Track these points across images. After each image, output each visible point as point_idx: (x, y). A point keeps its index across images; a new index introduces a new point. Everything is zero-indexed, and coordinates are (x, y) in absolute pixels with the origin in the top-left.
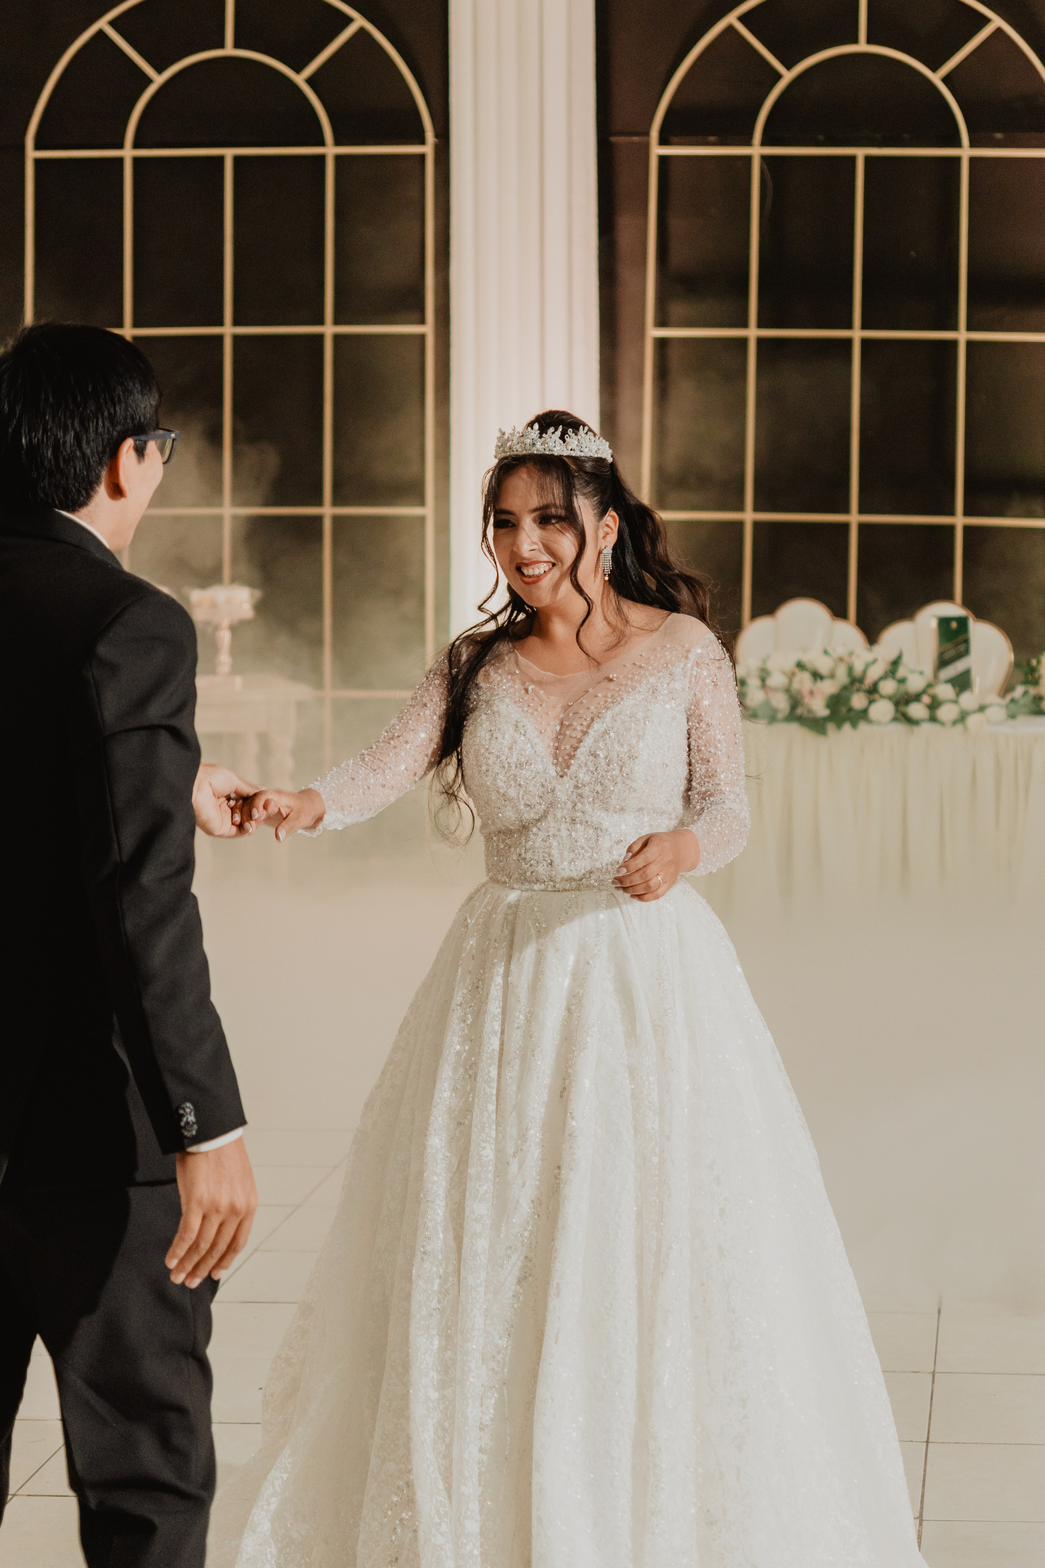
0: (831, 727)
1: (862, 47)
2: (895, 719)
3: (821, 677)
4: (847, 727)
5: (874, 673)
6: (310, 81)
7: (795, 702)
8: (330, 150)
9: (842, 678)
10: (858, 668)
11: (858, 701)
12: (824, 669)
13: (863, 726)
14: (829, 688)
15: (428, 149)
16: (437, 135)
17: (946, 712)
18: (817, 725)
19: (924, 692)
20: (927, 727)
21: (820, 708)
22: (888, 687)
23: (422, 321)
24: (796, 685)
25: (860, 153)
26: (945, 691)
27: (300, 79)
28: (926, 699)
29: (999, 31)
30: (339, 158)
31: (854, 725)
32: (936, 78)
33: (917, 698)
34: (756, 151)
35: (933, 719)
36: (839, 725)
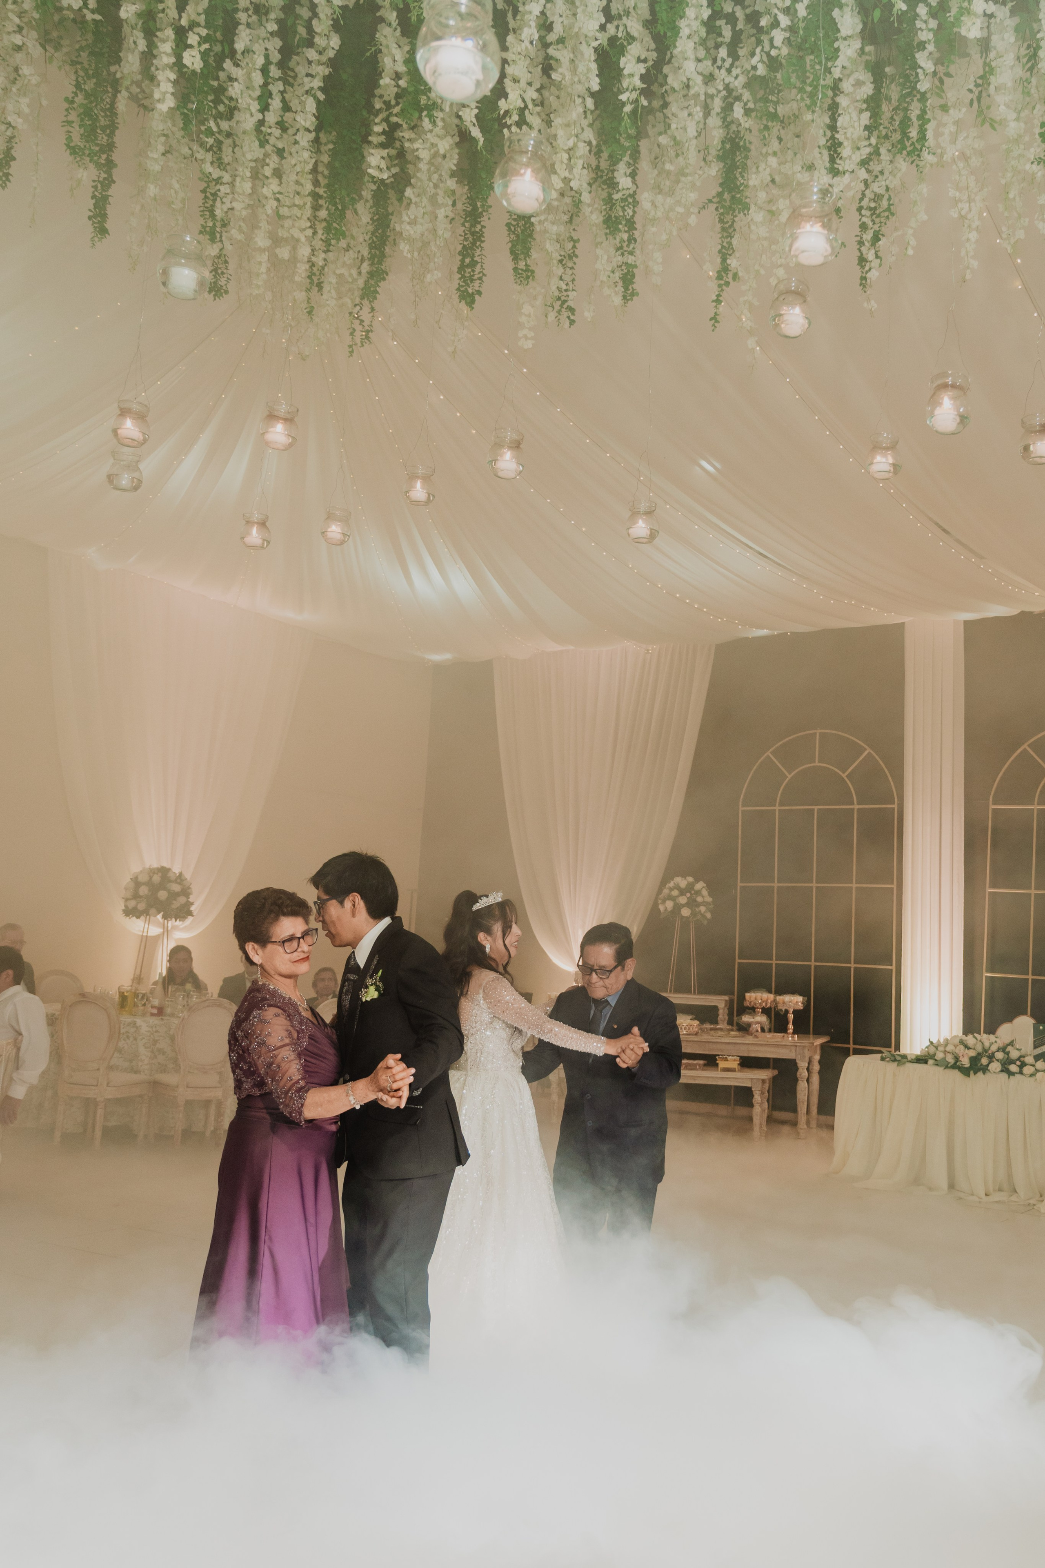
0: (972, 1072)
2: (1002, 1071)
3: (969, 1048)
4: (980, 1074)
5: (994, 1048)
6: (849, 776)
7: (957, 1059)
8: (856, 807)
9: (979, 1049)
10: (987, 1044)
11: (984, 1061)
12: (970, 1045)
13: (988, 1074)
14: (972, 1053)
15: (895, 806)
17: (1027, 1070)
18: (966, 1072)
19: (1017, 1060)
20: (1018, 1076)
21: (965, 1062)
22: (1000, 1055)
23: (891, 883)
24: (957, 1051)
26: (1029, 1060)
27: (844, 775)
28: (1018, 1063)
30: (860, 810)
31: (984, 1073)
33: (1013, 1062)
35: (1021, 1073)
36: (975, 1073)
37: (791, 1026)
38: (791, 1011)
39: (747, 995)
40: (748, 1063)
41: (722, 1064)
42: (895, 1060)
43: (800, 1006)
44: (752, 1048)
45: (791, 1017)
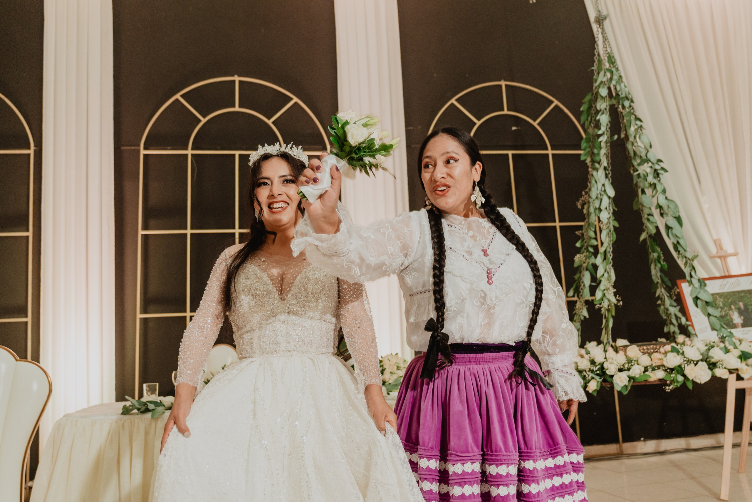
1: (237, 109)
15: (31, 152)
16: (35, 146)
23: (28, 231)
25: (236, 153)
29: (296, 102)
32: (268, 121)
34: (189, 152)
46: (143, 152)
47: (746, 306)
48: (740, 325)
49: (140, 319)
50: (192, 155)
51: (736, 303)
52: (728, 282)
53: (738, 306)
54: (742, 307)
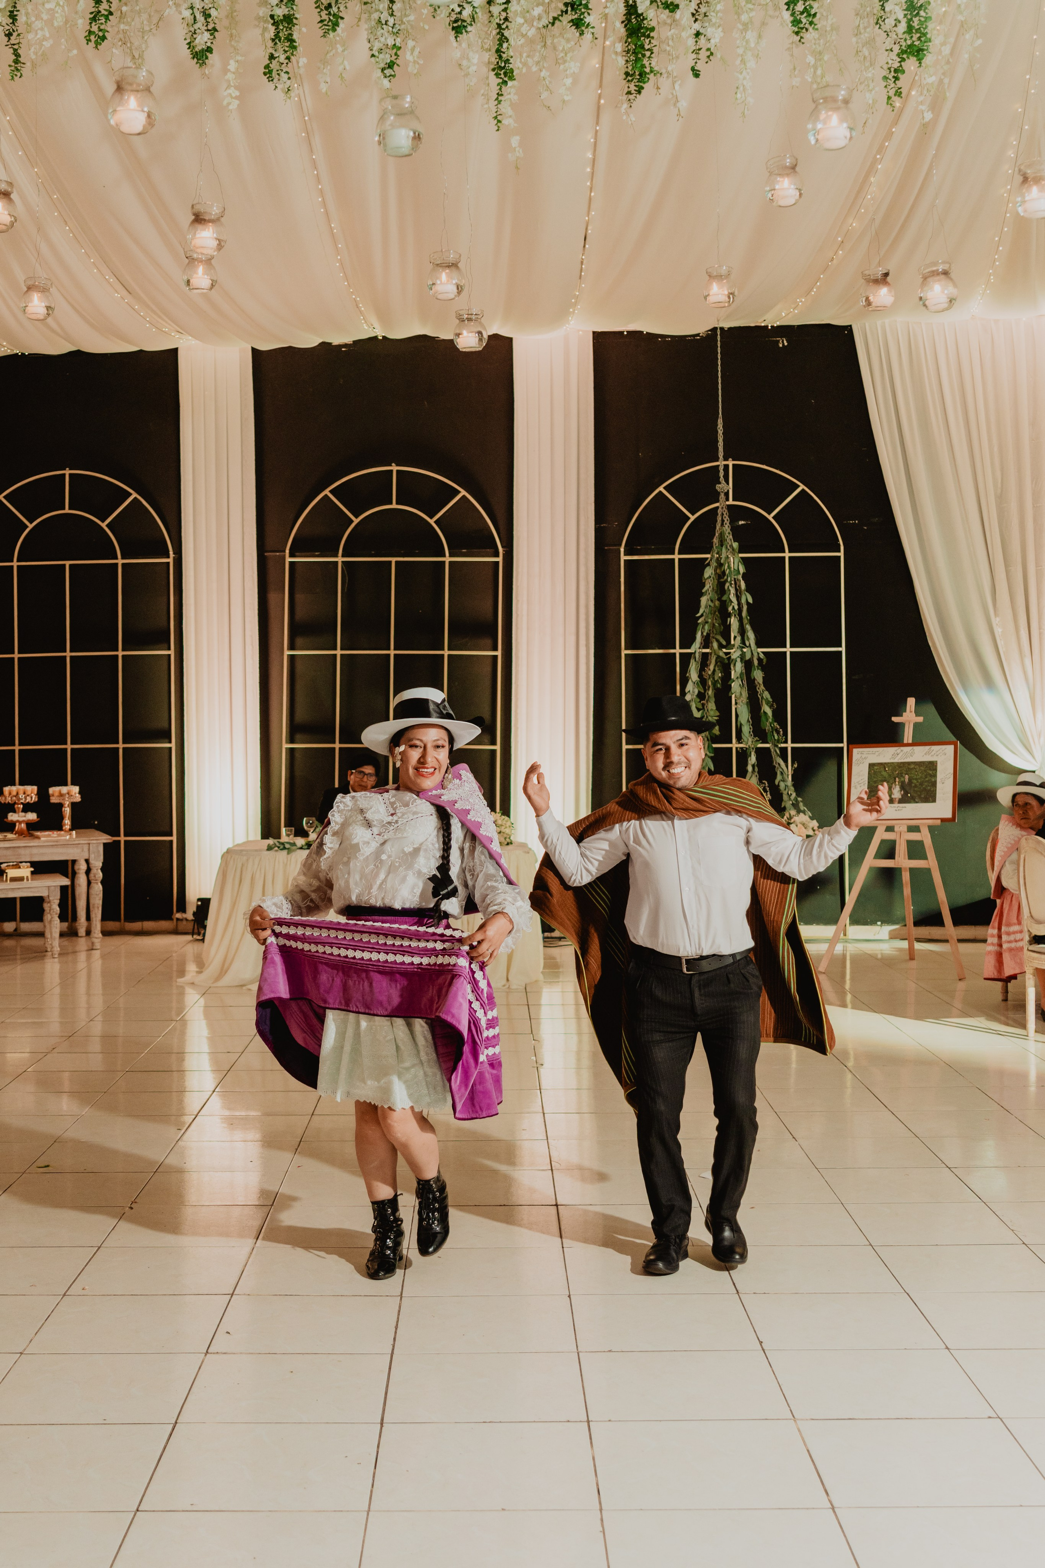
1: (394, 506)
6: (107, 526)
8: (120, 561)
15: (170, 560)
16: (174, 554)
23: (169, 649)
25: (394, 560)
27: (104, 525)
29: (464, 496)
30: (123, 564)
32: (432, 522)
34: (340, 559)
37: (67, 822)
38: (67, 803)
39: (51, 790)
40: (41, 868)
41: (12, 873)
42: (285, 848)
43: (78, 798)
44: (35, 851)
45: (67, 811)
46: (289, 559)
47: (910, 780)
48: (897, 800)
49: (286, 748)
50: (342, 562)
51: (902, 776)
52: (902, 751)
53: (902, 779)
54: (907, 780)
